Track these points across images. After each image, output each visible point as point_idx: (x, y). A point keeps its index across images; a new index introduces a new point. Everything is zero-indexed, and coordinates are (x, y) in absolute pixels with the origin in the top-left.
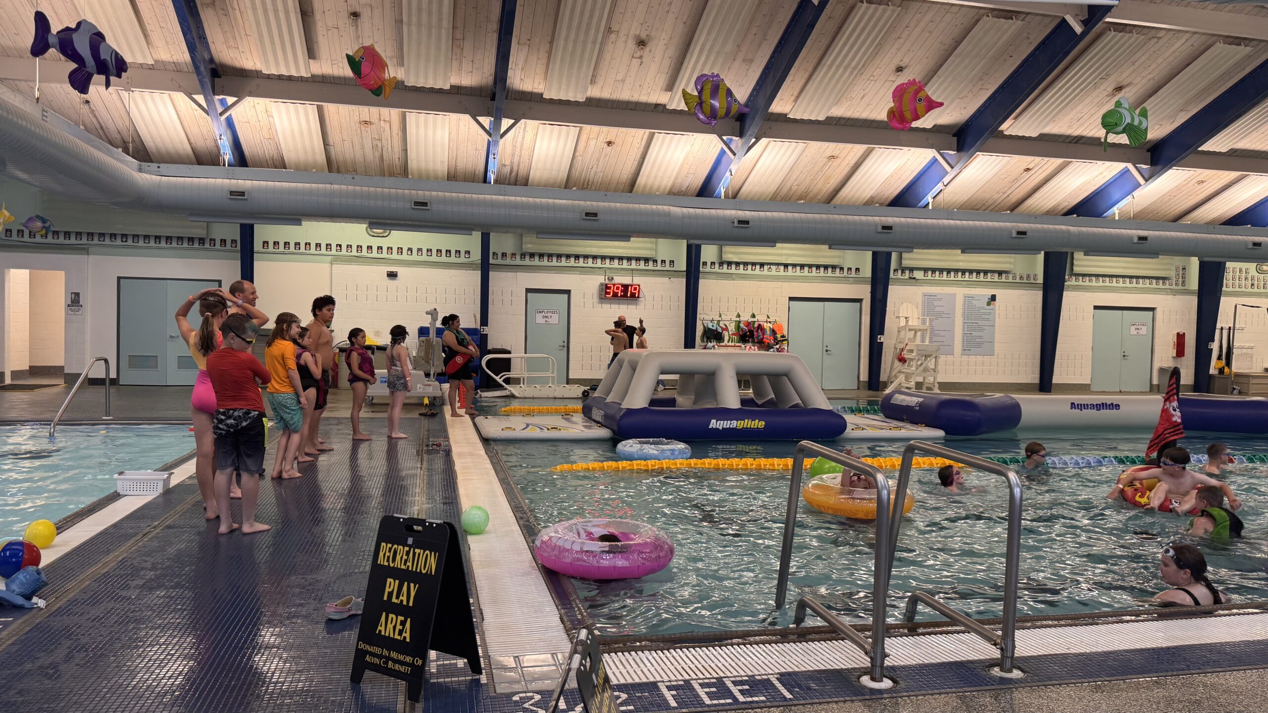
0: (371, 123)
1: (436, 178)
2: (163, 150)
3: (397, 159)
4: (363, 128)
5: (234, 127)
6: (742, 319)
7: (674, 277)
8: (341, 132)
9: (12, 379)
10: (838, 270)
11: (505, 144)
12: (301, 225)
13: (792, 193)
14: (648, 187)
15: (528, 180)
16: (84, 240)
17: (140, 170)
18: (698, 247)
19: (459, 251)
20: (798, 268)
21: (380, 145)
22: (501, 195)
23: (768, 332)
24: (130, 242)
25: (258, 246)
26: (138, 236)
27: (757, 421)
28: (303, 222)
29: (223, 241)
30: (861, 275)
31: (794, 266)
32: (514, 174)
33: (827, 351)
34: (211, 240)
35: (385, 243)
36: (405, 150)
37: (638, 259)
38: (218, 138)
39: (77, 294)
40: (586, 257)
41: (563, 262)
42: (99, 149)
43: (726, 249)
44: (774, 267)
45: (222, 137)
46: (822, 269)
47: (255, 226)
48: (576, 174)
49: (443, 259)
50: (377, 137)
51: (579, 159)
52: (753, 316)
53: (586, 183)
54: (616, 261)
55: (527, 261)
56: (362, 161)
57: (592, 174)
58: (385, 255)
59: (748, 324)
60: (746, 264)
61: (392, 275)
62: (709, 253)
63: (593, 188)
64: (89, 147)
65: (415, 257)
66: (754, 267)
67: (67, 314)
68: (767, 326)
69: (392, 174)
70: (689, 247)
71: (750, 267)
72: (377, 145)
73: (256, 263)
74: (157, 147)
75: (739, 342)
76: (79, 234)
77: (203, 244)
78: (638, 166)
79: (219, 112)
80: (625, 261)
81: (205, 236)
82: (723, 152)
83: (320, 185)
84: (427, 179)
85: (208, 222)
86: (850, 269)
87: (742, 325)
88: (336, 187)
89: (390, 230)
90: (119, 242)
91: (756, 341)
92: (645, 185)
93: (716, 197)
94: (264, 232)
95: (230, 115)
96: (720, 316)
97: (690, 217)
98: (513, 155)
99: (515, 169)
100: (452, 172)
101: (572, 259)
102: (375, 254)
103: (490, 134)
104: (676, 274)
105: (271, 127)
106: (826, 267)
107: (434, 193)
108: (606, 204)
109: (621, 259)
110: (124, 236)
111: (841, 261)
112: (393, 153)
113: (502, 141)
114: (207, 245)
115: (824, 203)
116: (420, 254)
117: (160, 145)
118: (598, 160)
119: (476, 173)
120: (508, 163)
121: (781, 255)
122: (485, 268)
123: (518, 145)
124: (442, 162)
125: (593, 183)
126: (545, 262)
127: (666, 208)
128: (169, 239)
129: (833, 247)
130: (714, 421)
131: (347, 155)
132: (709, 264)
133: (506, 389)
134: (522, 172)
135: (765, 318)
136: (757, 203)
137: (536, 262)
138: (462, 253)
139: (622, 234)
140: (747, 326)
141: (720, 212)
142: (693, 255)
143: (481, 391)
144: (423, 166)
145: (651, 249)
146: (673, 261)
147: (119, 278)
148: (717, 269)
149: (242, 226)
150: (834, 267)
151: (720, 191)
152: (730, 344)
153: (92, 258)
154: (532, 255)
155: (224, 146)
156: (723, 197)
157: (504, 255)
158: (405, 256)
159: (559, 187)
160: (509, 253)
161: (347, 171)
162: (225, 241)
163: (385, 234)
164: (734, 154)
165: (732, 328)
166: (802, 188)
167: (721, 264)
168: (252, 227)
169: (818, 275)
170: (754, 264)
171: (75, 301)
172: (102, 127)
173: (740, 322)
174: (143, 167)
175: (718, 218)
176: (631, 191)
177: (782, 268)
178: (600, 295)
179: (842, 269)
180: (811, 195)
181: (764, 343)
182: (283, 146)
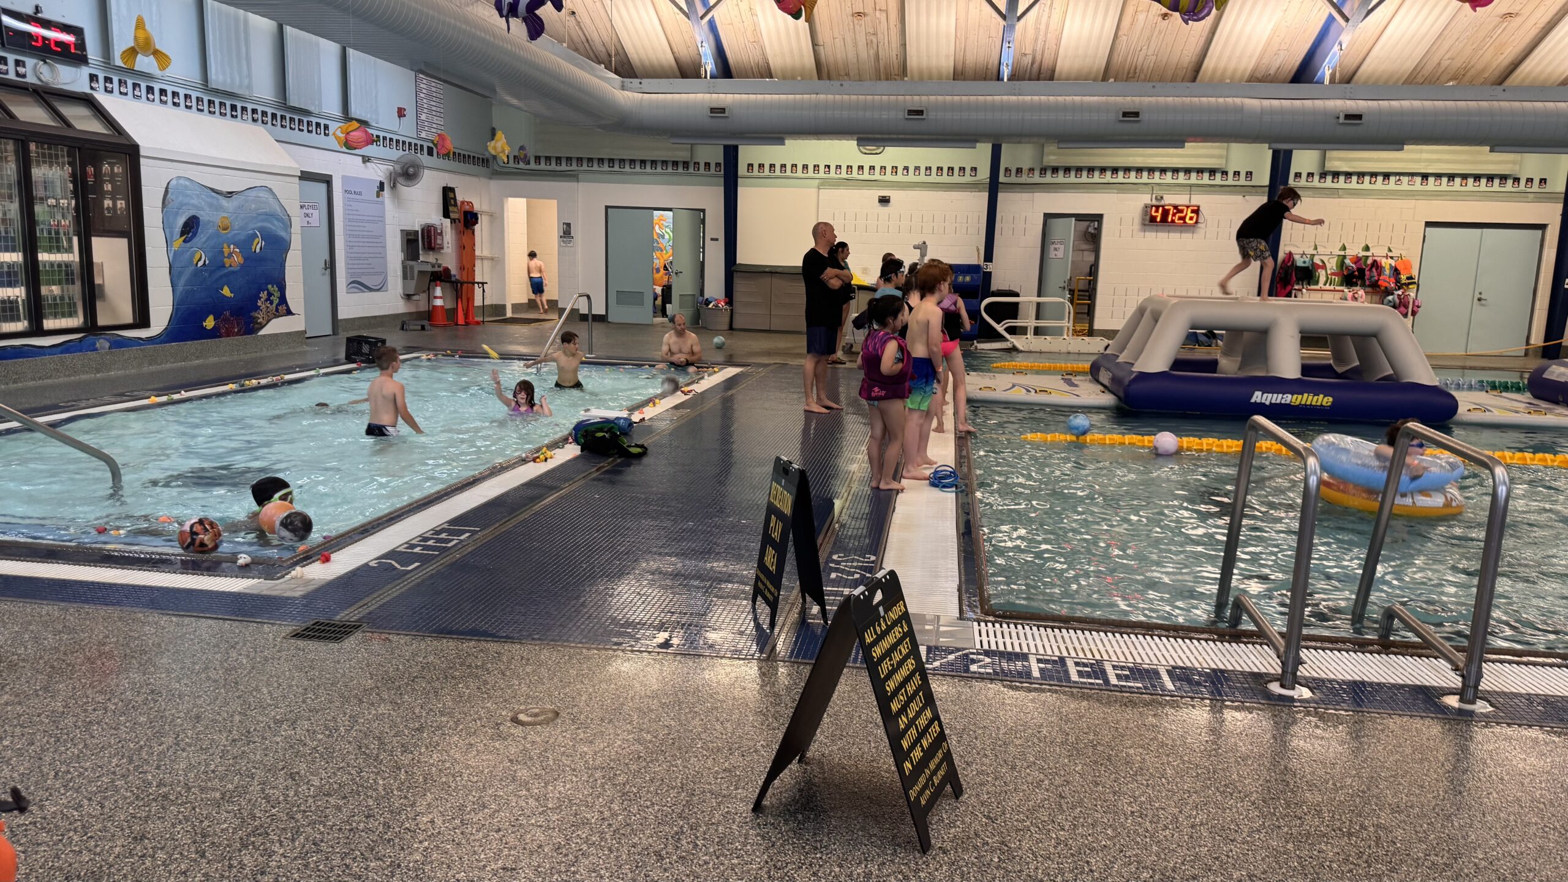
0: (865, 14)
1: (940, 77)
2: (647, 63)
3: (895, 56)
4: (856, 21)
5: (717, 31)
6: (1348, 252)
7: (1251, 194)
8: (832, 29)
9: (513, 312)
10: (1510, 182)
11: (1025, 27)
12: (784, 145)
13: (1441, 70)
14: (1219, 73)
15: (1054, 71)
16: (574, 167)
17: (623, 88)
18: (1289, 154)
19: (964, 168)
20: (1445, 180)
21: (875, 40)
22: (1015, 95)
23: (1387, 272)
24: (616, 168)
25: (742, 170)
26: (624, 160)
27: (1321, 396)
28: (787, 142)
29: (707, 165)
30: (1549, 188)
31: (1438, 176)
32: (1036, 65)
33: (1479, 300)
34: (695, 163)
35: (877, 161)
36: (904, 45)
37: (1200, 171)
38: (700, 45)
39: (569, 225)
40: (1127, 170)
41: (1097, 177)
42: (582, 68)
43: (1331, 154)
44: (1405, 179)
45: (704, 44)
46: (1484, 181)
47: (740, 148)
48: (1118, 59)
49: (945, 178)
50: (872, 31)
51: (1123, 40)
52: (1367, 248)
53: (1132, 71)
54: (1169, 174)
55: (1049, 178)
56: (855, 61)
57: (1141, 59)
58: (877, 176)
59: (1357, 260)
60: (1361, 175)
61: (884, 201)
62: (1304, 160)
63: (1142, 76)
64: (572, 67)
65: (911, 177)
66: (1374, 179)
67: (560, 246)
68: (1386, 263)
69: (888, 77)
70: (1276, 154)
71: (1367, 179)
72: (872, 41)
73: (740, 189)
74: (640, 60)
75: (1341, 285)
76: (569, 159)
77: (688, 168)
78: (1205, 44)
79: (700, 14)
80: (1181, 174)
81: (689, 160)
82: (1331, 19)
83: (806, 96)
84: (929, 79)
85: (692, 145)
86: (1530, 180)
87: (1347, 261)
88: (822, 97)
89: (884, 147)
90: (606, 168)
91: (1367, 283)
92: (1215, 70)
93: (1317, 82)
94: (749, 154)
95: (713, 17)
96: (1316, 248)
97: (1272, 112)
98: (1036, 40)
99: (1038, 58)
100: (960, 67)
101: (1109, 173)
102: (866, 176)
103: (1004, 17)
104: (1253, 190)
105: (756, 29)
106: (1490, 178)
107: (932, 98)
108: (1153, 99)
109: (1176, 171)
110: (611, 161)
111: (1517, 167)
112: (890, 52)
113: (1020, 25)
114: (691, 170)
115: (1493, 84)
116: (917, 173)
117: (644, 57)
118: (1149, 39)
119: (989, 67)
120: (1029, 51)
121: (1419, 161)
122: (994, 188)
123: (1043, 27)
124: (947, 56)
125: (1142, 70)
126: (1072, 178)
127: (1238, 101)
128: (654, 163)
129: (1497, 148)
130: (1258, 394)
131: (839, 56)
132: (1304, 176)
133: (1007, 340)
134: (1047, 62)
135: (1385, 252)
136: (1383, 87)
137: (1060, 178)
138: (968, 171)
139: (1175, 139)
140: (1355, 263)
141: (1319, 103)
142: (1281, 164)
143: (978, 342)
144: (924, 63)
145: (1220, 157)
146: (1251, 173)
147: (607, 207)
148: (1316, 182)
149: (726, 147)
150: (1503, 178)
151: (1324, 74)
152: (1327, 287)
153: (581, 185)
154: (1055, 170)
155: (705, 55)
156: (1327, 81)
157: (1019, 171)
158: (900, 177)
159: (1095, 80)
160: (1025, 167)
161: (838, 77)
162: (709, 164)
163: (878, 151)
164: (1347, 20)
165: (1332, 265)
166: (1458, 63)
167: (1323, 175)
168: (736, 148)
169: (1477, 189)
170: (1374, 175)
171: (567, 232)
172: (587, 40)
173: (1344, 257)
174: (625, 84)
175: (1315, 112)
176: (1194, 79)
177: (1418, 179)
178: (1144, 220)
179: (1517, 180)
180: (1472, 72)
181: (1379, 286)
182: (768, 51)
